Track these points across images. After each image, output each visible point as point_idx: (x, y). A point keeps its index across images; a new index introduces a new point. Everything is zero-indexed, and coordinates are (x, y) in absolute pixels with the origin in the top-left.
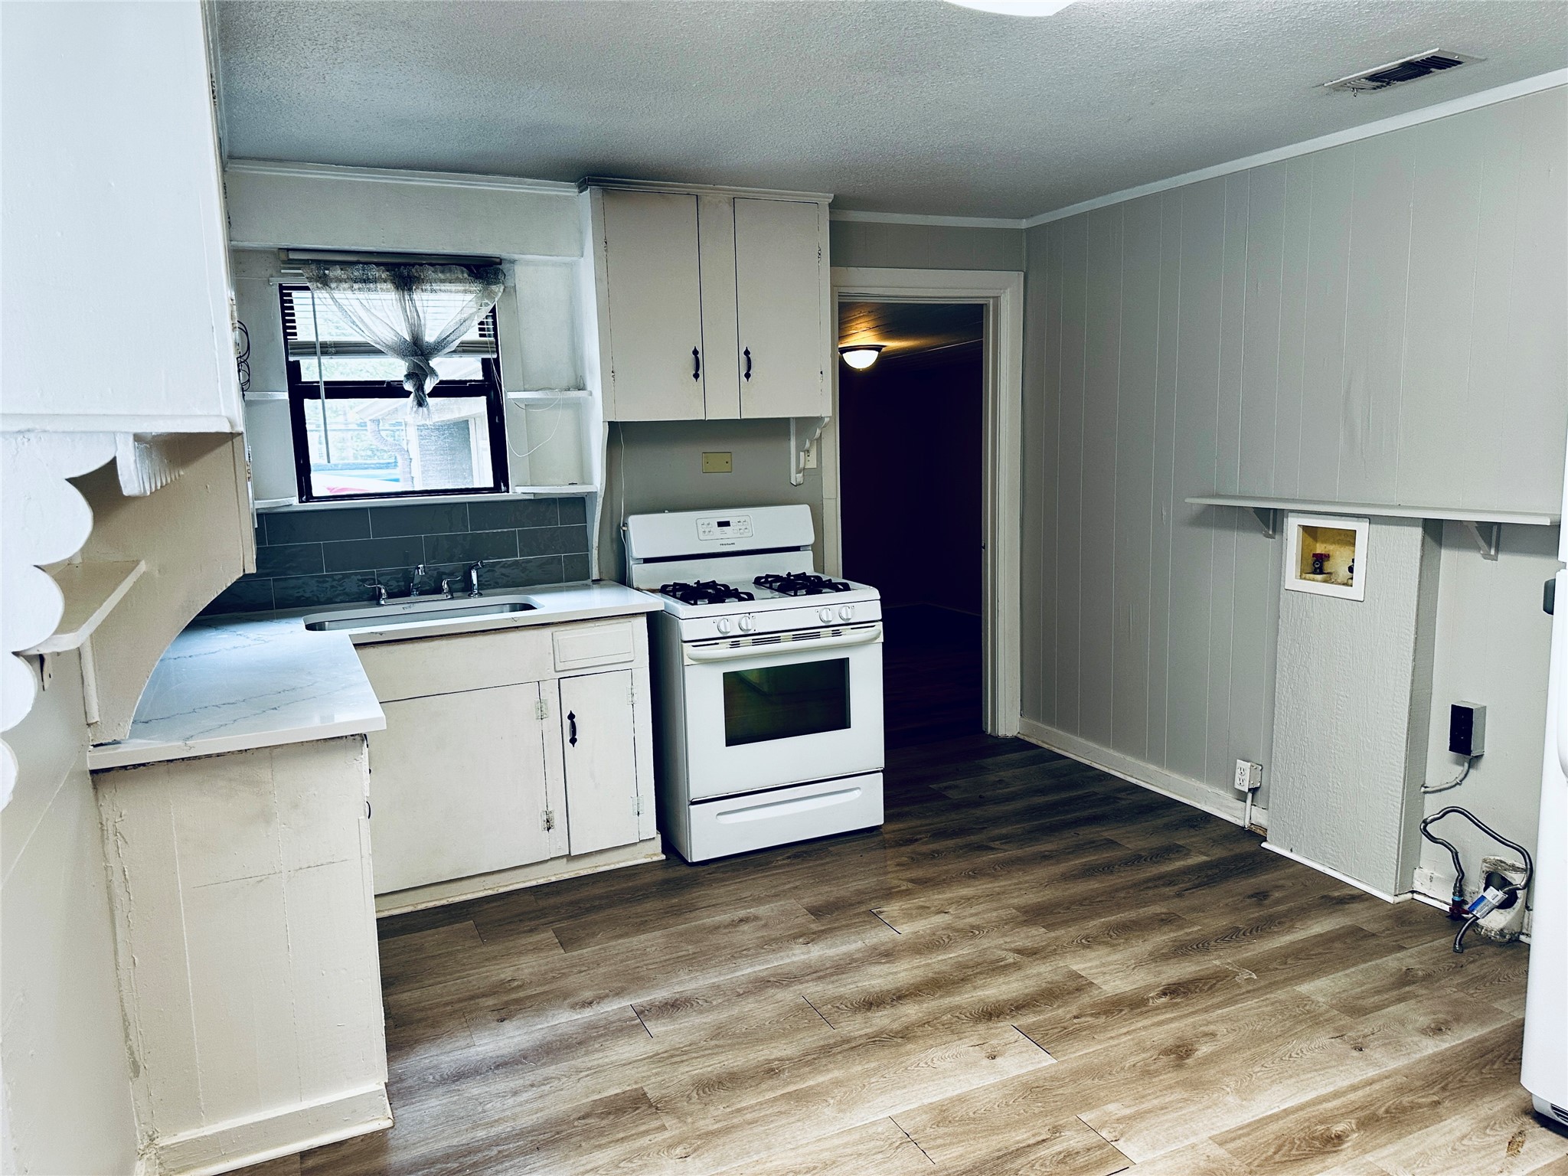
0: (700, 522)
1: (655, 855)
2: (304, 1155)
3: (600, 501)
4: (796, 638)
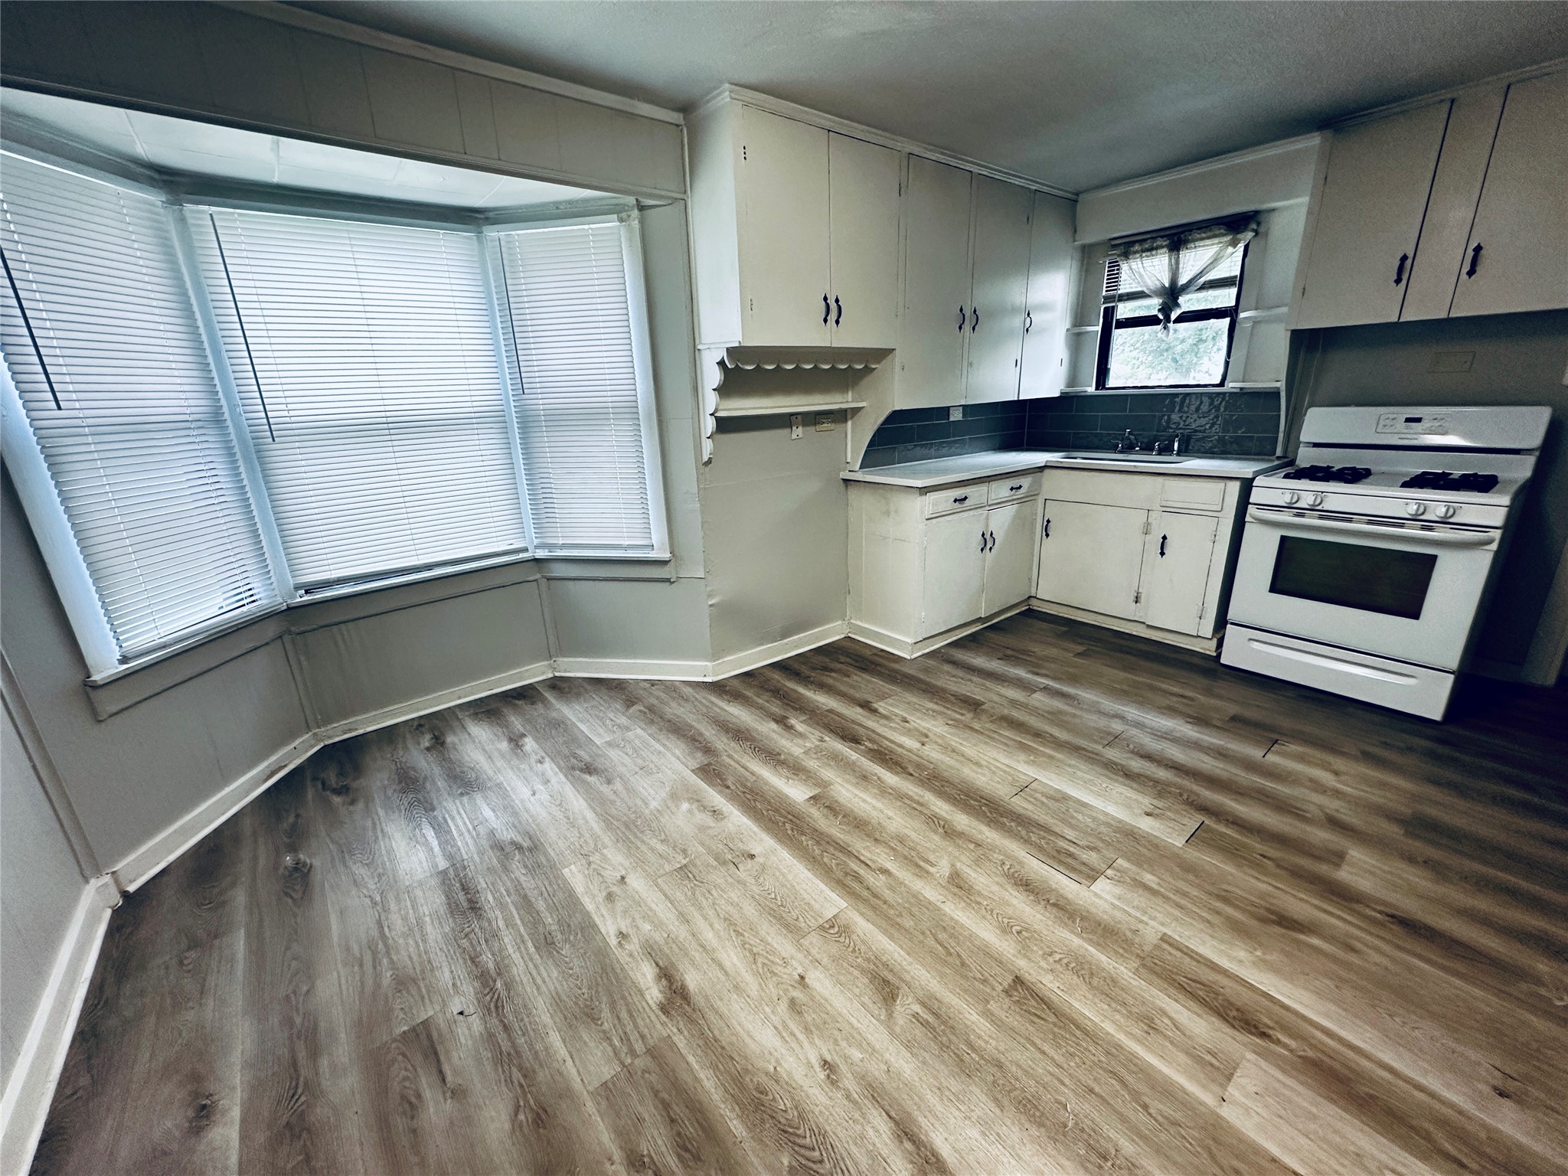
2: (883, 650)
3: (1283, 394)
4: (1370, 523)
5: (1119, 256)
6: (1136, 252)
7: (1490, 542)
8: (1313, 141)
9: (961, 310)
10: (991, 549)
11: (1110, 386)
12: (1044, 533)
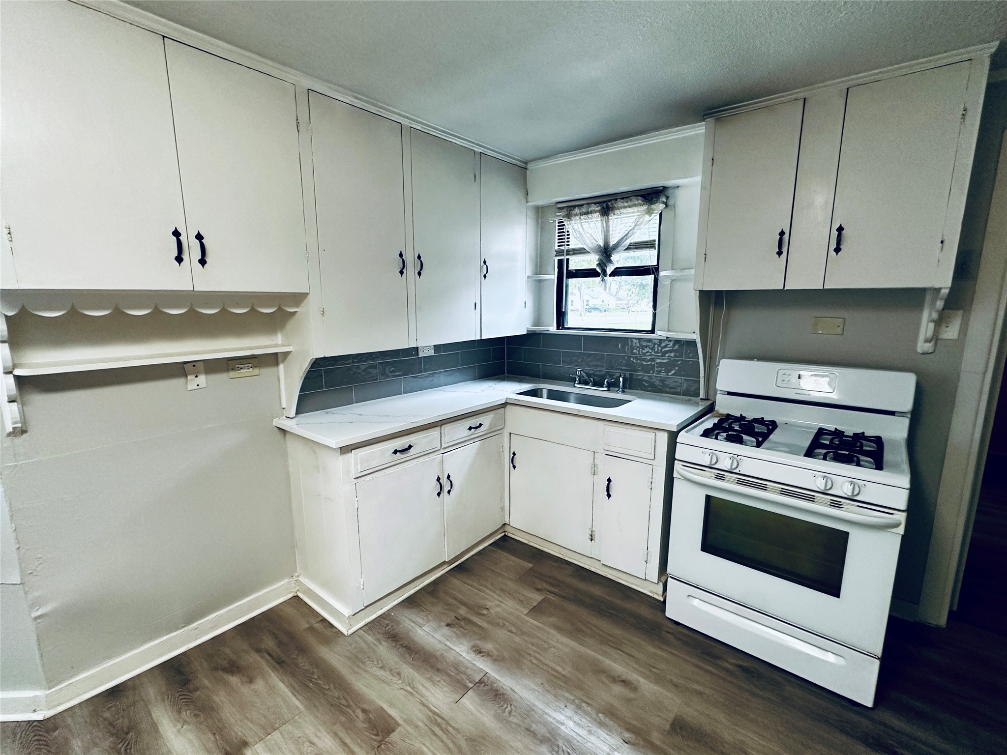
0: (781, 372)
1: (657, 594)
5: (564, 217)
6: (576, 215)
7: (897, 525)
8: (699, 130)
9: (401, 255)
10: (449, 492)
11: (569, 326)
12: (512, 465)
